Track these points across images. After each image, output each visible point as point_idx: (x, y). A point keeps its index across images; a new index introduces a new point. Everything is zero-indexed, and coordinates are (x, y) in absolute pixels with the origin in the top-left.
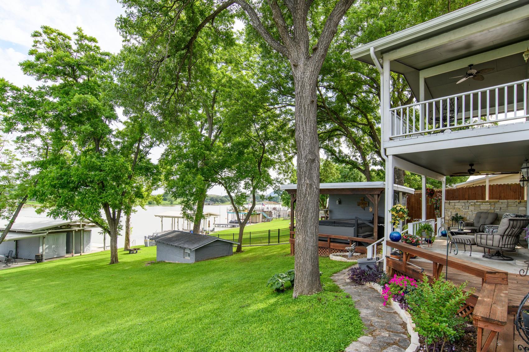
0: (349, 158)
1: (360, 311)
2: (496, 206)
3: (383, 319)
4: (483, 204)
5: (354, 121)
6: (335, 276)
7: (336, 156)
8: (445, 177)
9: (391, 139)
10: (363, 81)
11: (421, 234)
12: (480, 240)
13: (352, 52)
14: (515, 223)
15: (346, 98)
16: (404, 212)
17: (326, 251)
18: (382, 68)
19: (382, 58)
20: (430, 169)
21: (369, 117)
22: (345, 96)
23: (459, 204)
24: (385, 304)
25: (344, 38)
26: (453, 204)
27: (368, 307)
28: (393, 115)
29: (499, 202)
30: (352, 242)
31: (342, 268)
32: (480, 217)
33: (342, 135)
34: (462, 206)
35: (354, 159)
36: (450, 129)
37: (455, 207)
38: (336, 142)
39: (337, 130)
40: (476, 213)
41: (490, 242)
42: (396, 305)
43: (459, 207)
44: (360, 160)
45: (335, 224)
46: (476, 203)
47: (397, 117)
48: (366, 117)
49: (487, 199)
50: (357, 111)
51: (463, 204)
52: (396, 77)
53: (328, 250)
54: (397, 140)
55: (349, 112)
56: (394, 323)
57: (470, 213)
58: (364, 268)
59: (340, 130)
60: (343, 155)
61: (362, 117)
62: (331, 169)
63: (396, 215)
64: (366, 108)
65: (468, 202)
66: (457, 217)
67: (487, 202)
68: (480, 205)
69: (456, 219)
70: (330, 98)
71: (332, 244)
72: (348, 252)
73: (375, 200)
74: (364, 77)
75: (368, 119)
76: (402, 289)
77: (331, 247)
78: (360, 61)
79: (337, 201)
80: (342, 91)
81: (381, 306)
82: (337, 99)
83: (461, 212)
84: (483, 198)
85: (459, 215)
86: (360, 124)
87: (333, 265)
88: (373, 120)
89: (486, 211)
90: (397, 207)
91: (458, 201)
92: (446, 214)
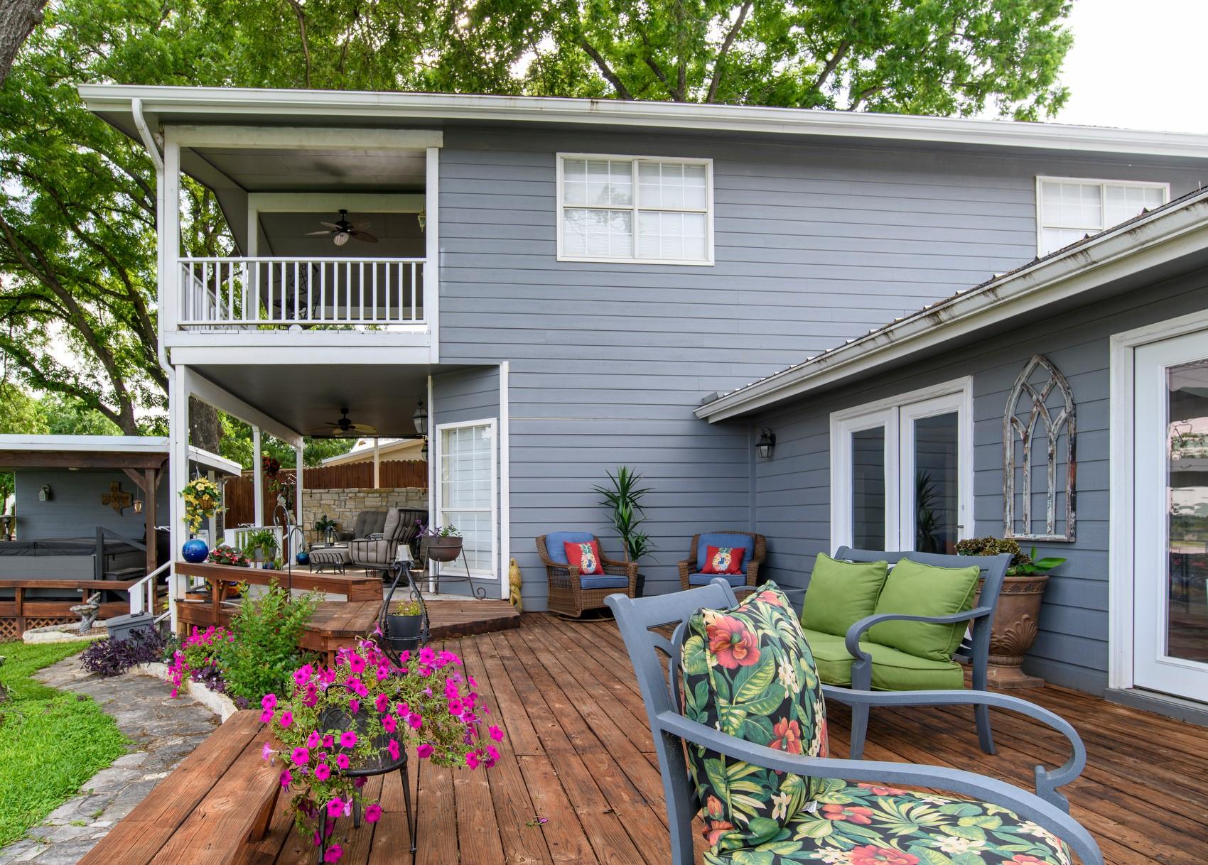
0: (77, 379)
1: (116, 717)
2: (390, 499)
3: (171, 720)
4: (370, 495)
5: (87, 281)
6: (43, 674)
7: (33, 368)
8: (301, 439)
9: (181, 328)
10: (115, 180)
11: (254, 554)
12: (357, 552)
13: (85, 91)
14: (408, 516)
15: (65, 213)
16: (213, 497)
17: (10, 628)
18: (162, 157)
19: (162, 134)
20: (270, 416)
21: (132, 279)
22: (62, 207)
23: (328, 496)
24: (175, 694)
25: (60, 45)
26: (318, 496)
27: (135, 707)
28: (187, 274)
29: (393, 491)
30: (90, 592)
31: (63, 654)
33: (56, 314)
34: (335, 501)
35: (89, 383)
36: (300, 325)
37: (322, 502)
38: (35, 331)
39: (35, 296)
40: (357, 513)
41: (372, 555)
42: (199, 691)
43: (328, 502)
44: (108, 388)
45: (38, 551)
46: (358, 494)
47: (195, 282)
48: (124, 278)
49: (377, 486)
50: (100, 258)
51: (336, 497)
52: (200, 194)
53: (16, 624)
54: (196, 332)
55: (75, 254)
56: (195, 720)
57: (348, 514)
58: (123, 636)
59: (47, 300)
60: (59, 368)
61: (112, 273)
62: (19, 407)
63: (195, 502)
64: (124, 252)
65: (343, 492)
66: (325, 522)
67: (376, 491)
68: (364, 498)
69: (323, 527)
70: (15, 199)
71: (28, 605)
72: (79, 620)
73: (148, 483)
74: (117, 171)
75: (128, 284)
76: (210, 654)
77: (27, 614)
78: (108, 122)
79: (42, 493)
80: (54, 190)
81: (166, 700)
82: (39, 208)
83: (333, 513)
84: (371, 485)
85: (328, 520)
86: (106, 292)
87: (33, 653)
88: (144, 290)
89: (373, 510)
90: (197, 484)
91: (327, 490)
92: (305, 518)
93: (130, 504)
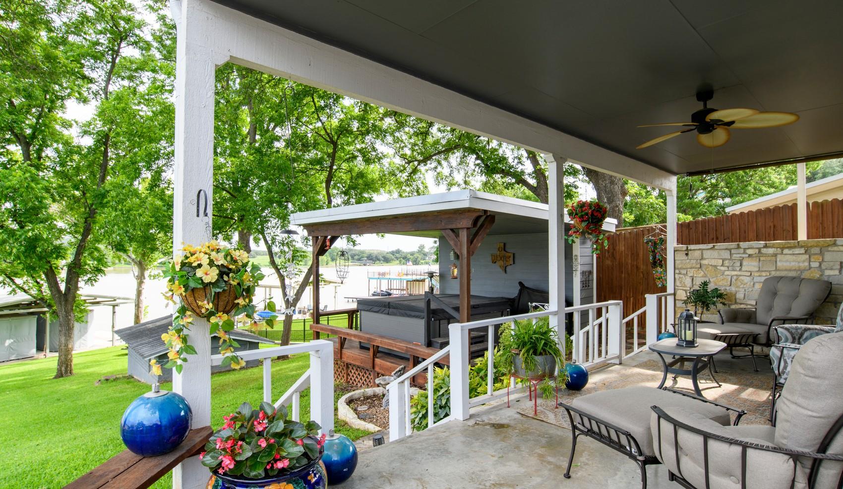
2: (828, 256)
4: (786, 251)
8: (674, 179)
23: (715, 254)
26: (697, 254)
29: (835, 244)
32: (775, 294)
34: (724, 260)
37: (704, 262)
40: (763, 279)
43: (713, 262)
46: (764, 251)
49: (802, 235)
51: (726, 255)
53: (372, 375)
57: (746, 279)
65: (738, 247)
66: (707, 290)
67: (800, 245)
68: (775, 255)
69: (704, 297)
71: (377, 361)
79: (452, 253)
83: (719, 277)
84: (794, 236)
85: (711, 287)
89: (793, 274)
91: (711, 245)
92: (678, 283)
93: (511, 262)
